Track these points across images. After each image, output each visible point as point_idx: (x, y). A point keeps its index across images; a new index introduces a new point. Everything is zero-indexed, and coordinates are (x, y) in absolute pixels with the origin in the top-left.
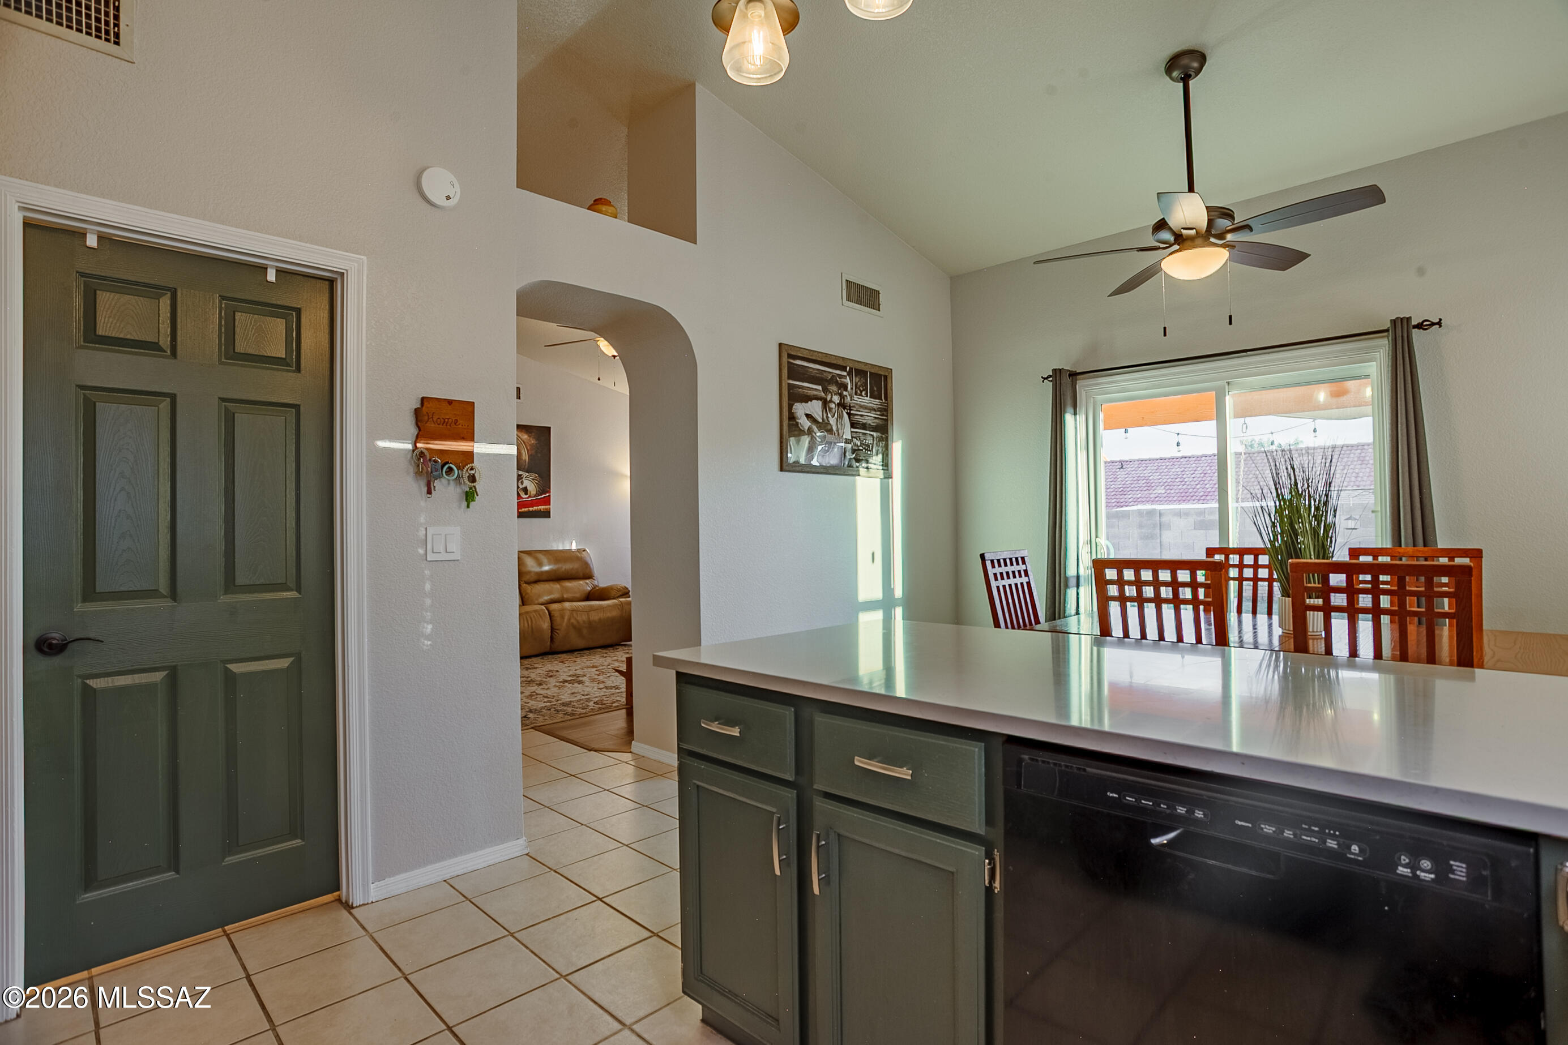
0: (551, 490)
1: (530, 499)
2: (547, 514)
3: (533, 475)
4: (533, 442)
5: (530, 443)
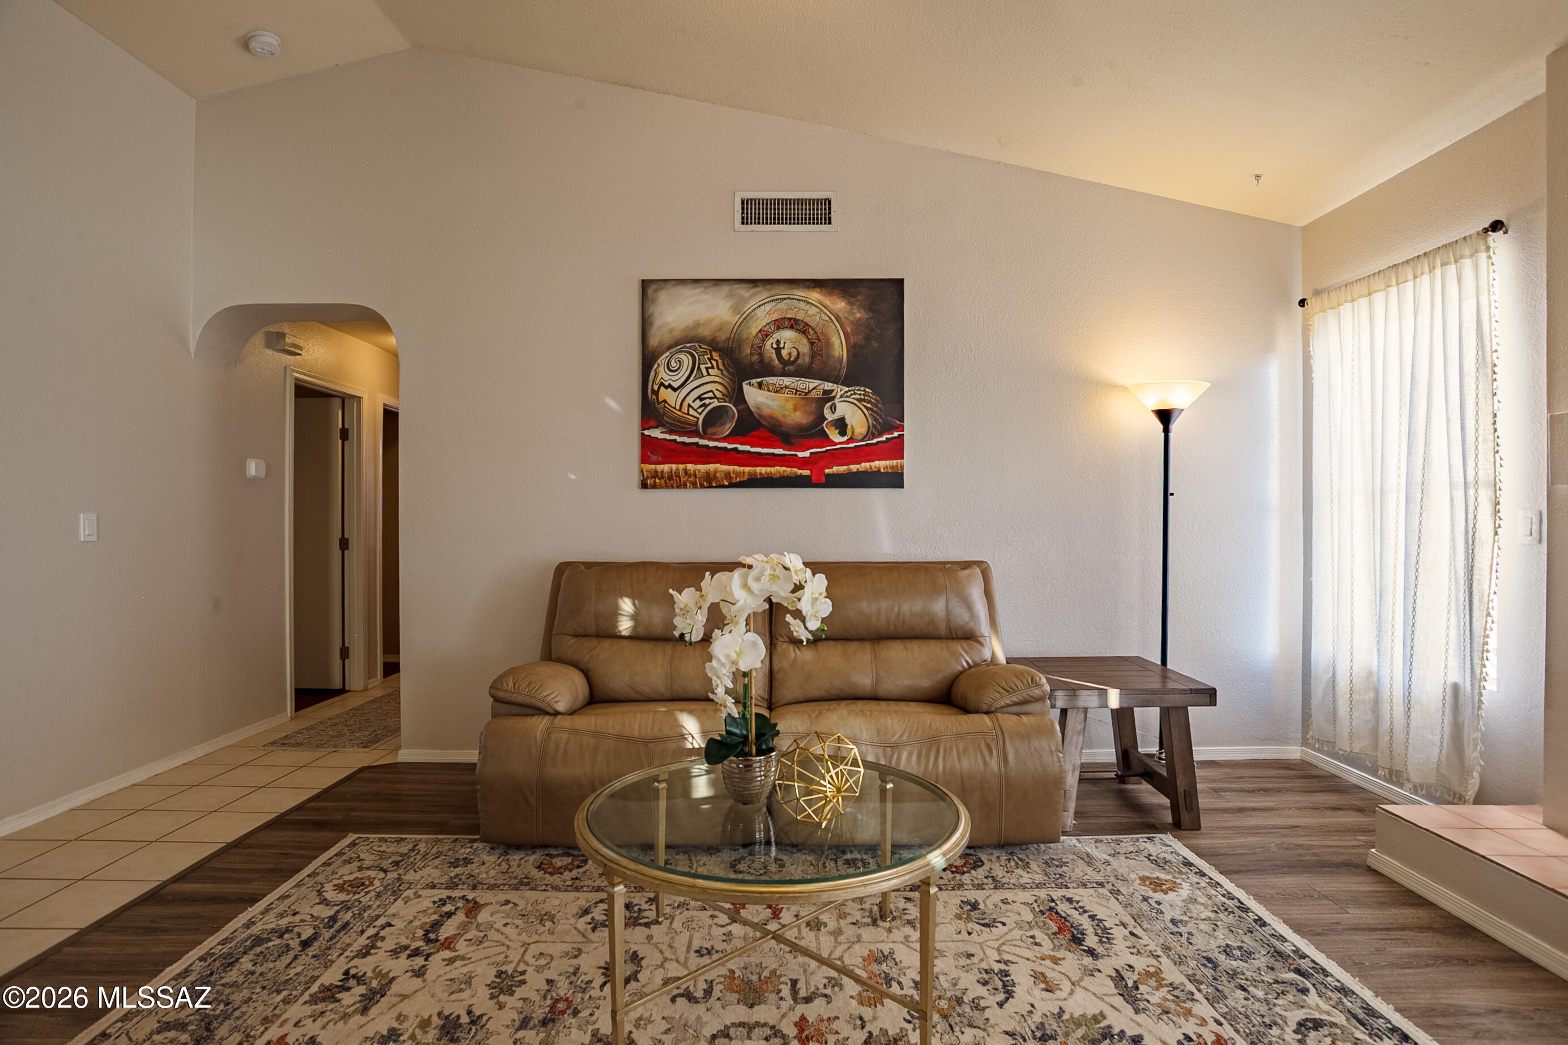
0: (905, 424)
1: (852, 445)
2: (895, 480)
3: (860, 391)
4: (858, 315)
5: (851, 319)
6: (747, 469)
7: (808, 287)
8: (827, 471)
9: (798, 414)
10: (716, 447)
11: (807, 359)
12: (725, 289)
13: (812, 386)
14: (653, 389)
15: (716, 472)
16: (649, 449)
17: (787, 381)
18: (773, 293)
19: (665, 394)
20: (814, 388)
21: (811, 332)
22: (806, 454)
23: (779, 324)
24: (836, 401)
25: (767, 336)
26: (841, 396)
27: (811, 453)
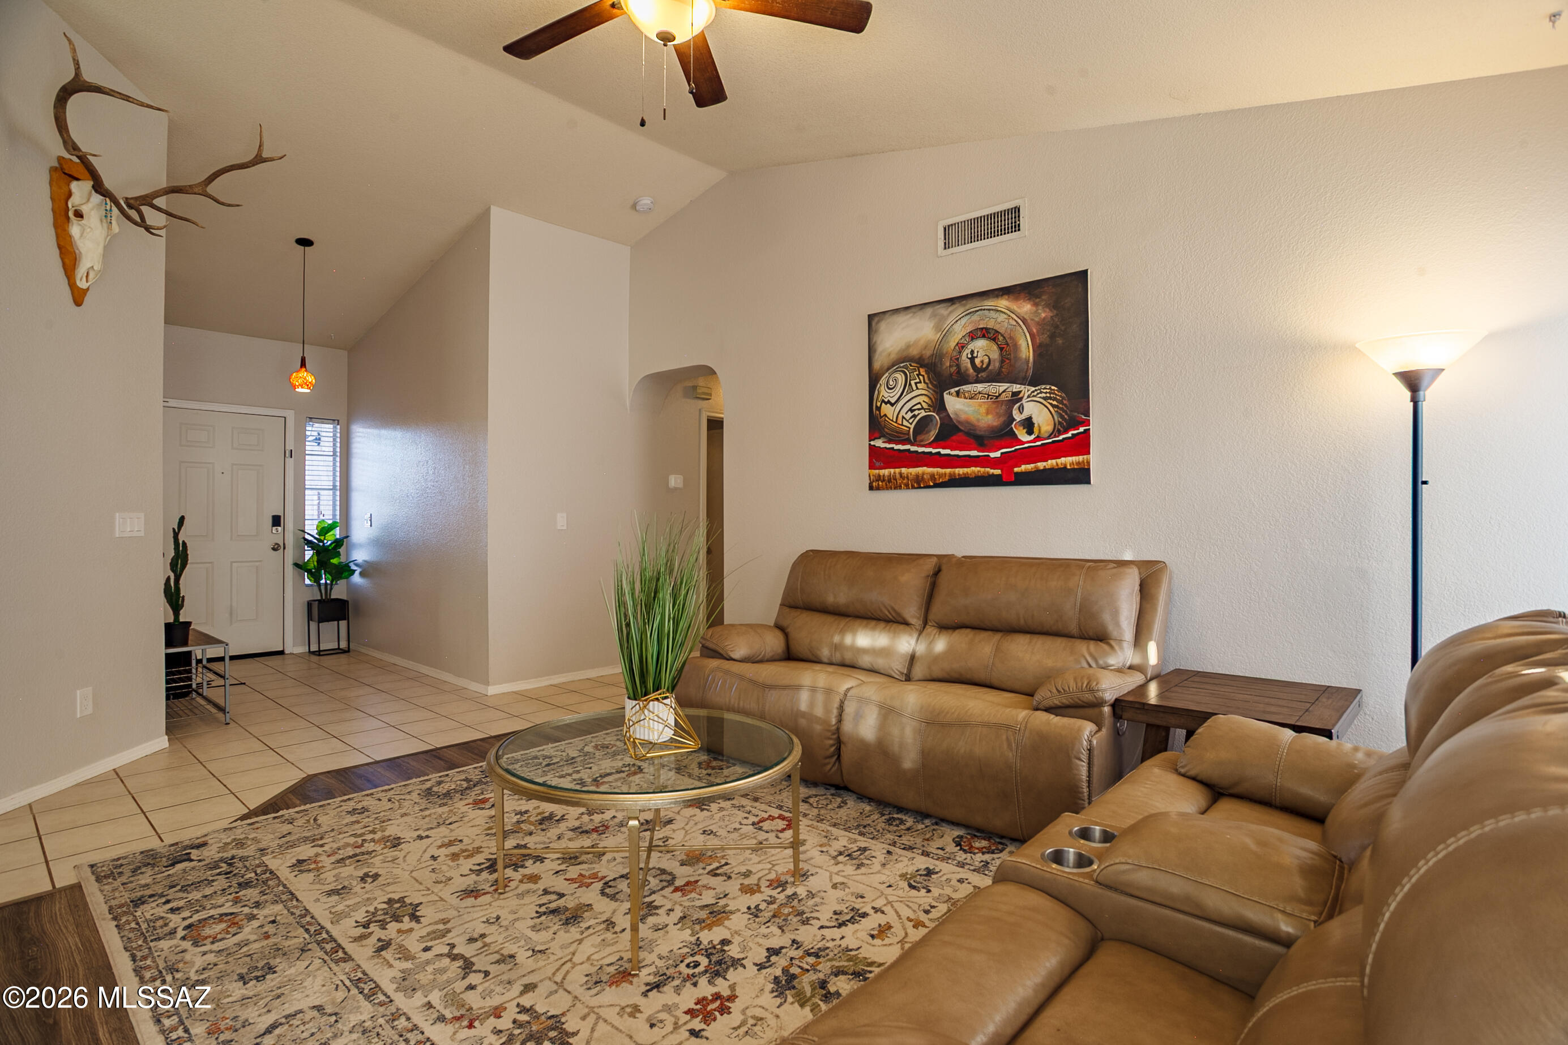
0: (1091, 418)
1: (1039, 443)
2: (1081, 476)
3: (1046, 389)
4: (1043, 315)
5: (1037, 319)
6: (948, 471)
7: (997, 296)
8: (1016, 470)
9: (990, 417)
10: (923, 452)
11: (997, 364)
12: (929, 311)
13: (1002, 389)
14: (876, 406)
15: (923, 474)
16: (877, 458)
17: (980, 387)
18: (967, 308)
19: (886, 409)
20: (1004, 392)
21: (1001, 338)
22: (997, 454)
23: (973, 336)
24: (1024, 401)
25: (963, 347)
26: (1029, 397)
27: (1002, 453)
